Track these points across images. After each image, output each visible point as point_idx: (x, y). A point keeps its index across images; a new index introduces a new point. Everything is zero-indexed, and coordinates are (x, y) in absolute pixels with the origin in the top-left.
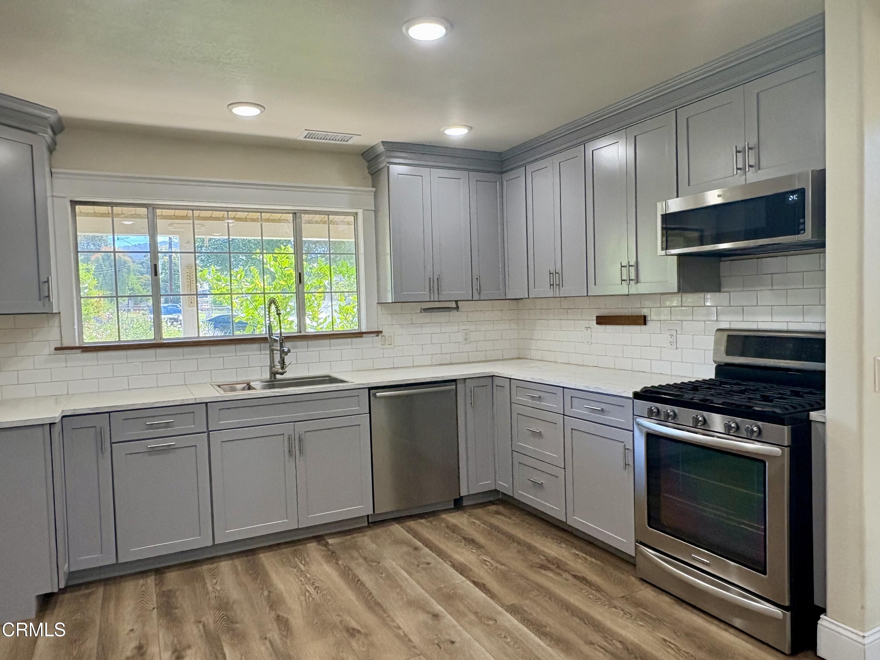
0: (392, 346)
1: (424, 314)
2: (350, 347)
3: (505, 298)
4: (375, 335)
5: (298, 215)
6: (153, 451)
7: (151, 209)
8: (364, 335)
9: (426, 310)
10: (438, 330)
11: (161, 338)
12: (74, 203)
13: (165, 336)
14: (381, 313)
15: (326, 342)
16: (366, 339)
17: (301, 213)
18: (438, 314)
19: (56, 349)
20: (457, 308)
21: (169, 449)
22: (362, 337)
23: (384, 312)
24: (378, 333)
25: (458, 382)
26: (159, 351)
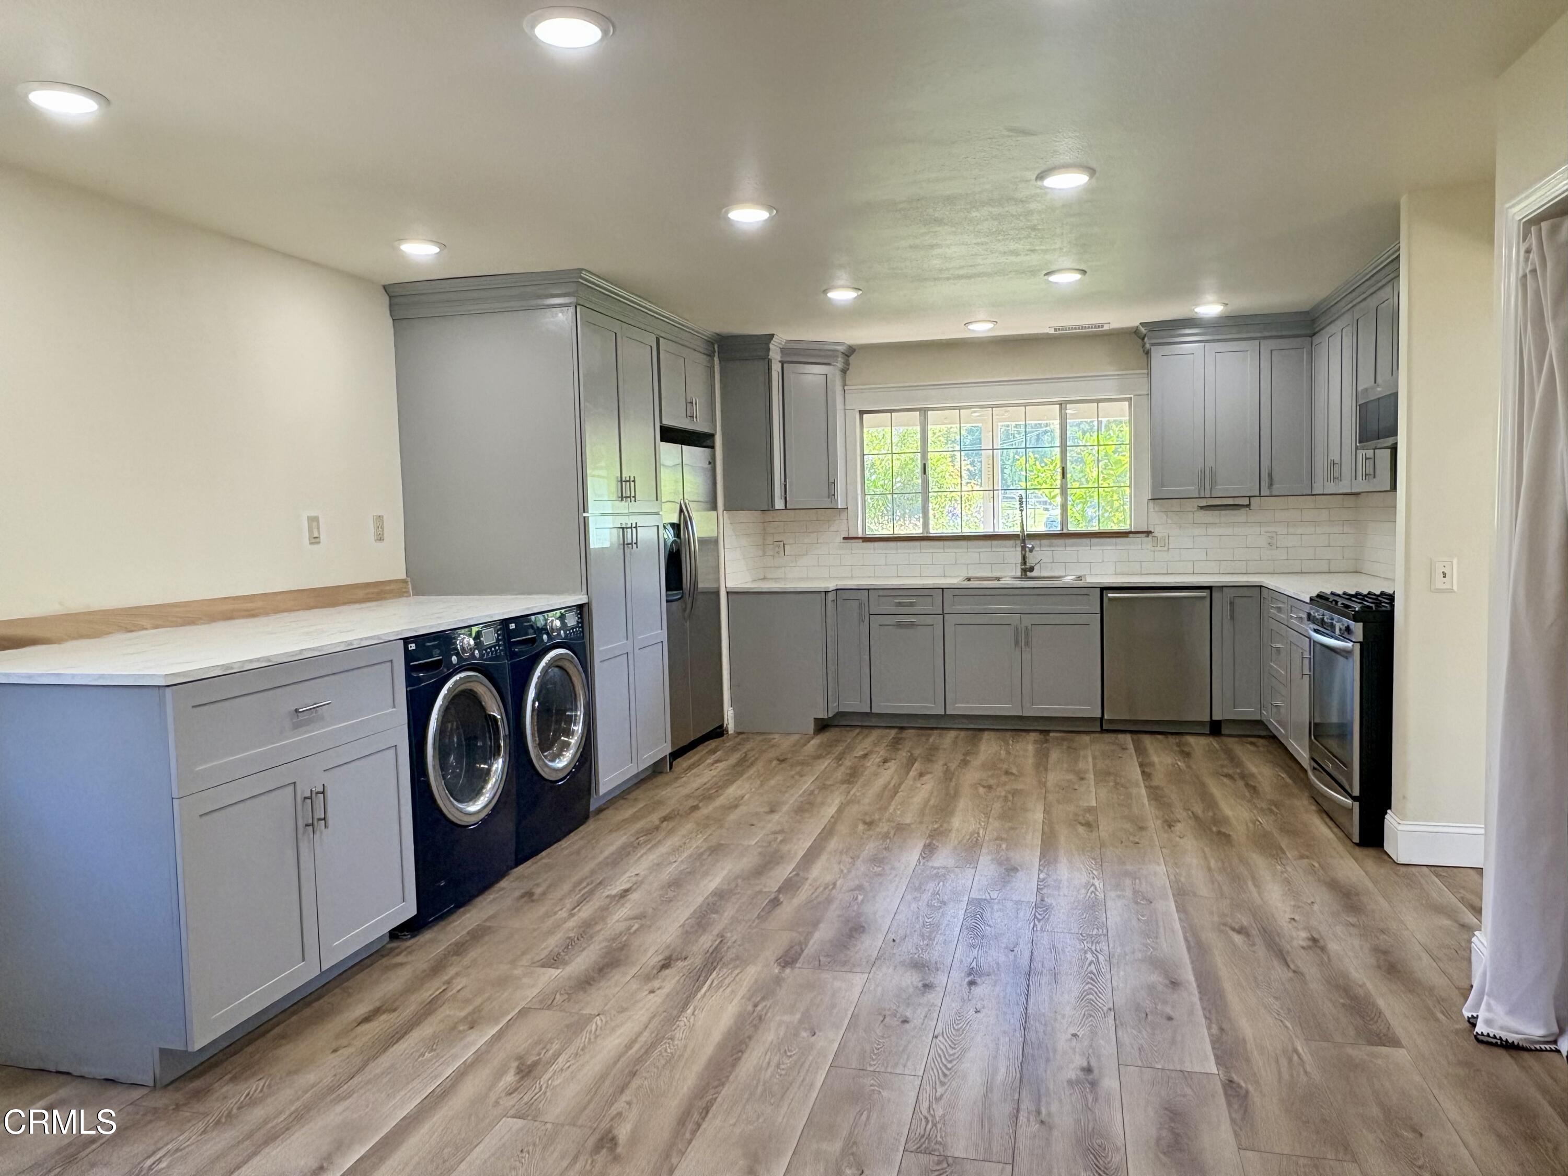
0: (1166, 549)
1: (1203, 512)
2: (1114, 547)
3: (1310, 493)
4: (1144, 535)
5: (1063, 406)
6: (899, 625)
7: (923, 412)
8: (1131, 535)
9: (1202, 508)
10: (1229, 531)
11: (928, 532)
12: (862, 413)
13: (931, 531)
14: (1152, 510)
15: (1086, 541)
16: (1132, 539)
17: (1066, 404)
18: (1223, 512)
19: (845, 538)
20: (1248, 506)
21: (912, 625)
22: (1127, 537)
23: (1157, 509)
24: (1148, 533)
25: (1213, 589)
26: (924, 543)
